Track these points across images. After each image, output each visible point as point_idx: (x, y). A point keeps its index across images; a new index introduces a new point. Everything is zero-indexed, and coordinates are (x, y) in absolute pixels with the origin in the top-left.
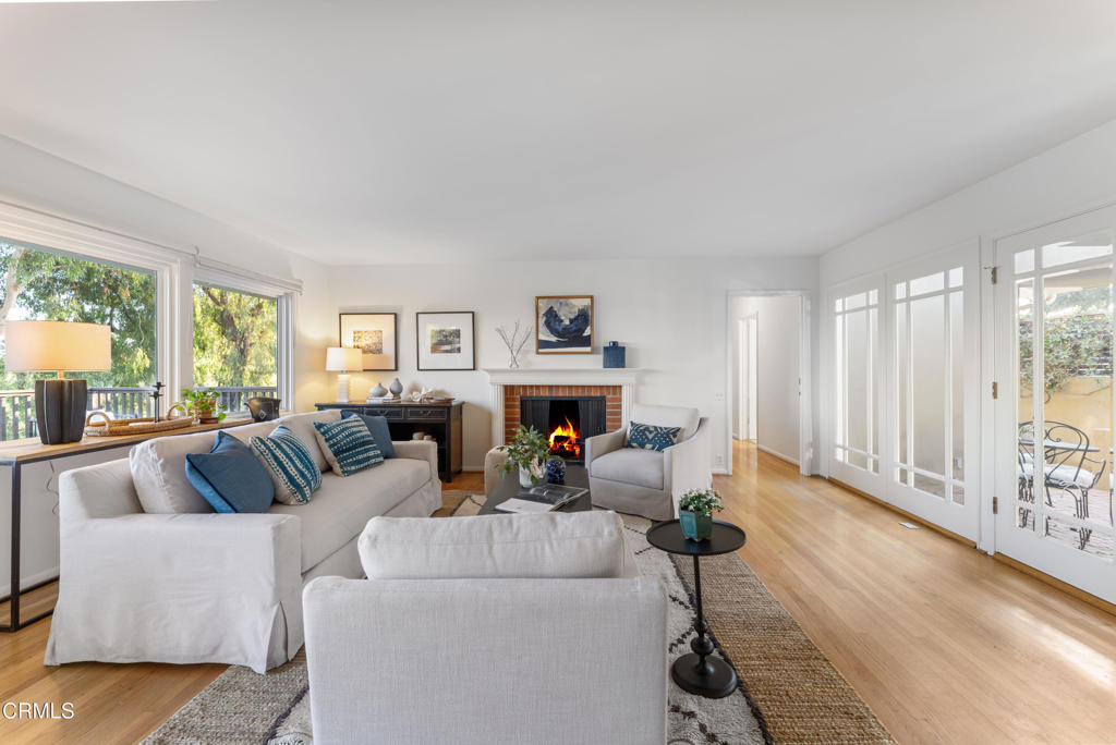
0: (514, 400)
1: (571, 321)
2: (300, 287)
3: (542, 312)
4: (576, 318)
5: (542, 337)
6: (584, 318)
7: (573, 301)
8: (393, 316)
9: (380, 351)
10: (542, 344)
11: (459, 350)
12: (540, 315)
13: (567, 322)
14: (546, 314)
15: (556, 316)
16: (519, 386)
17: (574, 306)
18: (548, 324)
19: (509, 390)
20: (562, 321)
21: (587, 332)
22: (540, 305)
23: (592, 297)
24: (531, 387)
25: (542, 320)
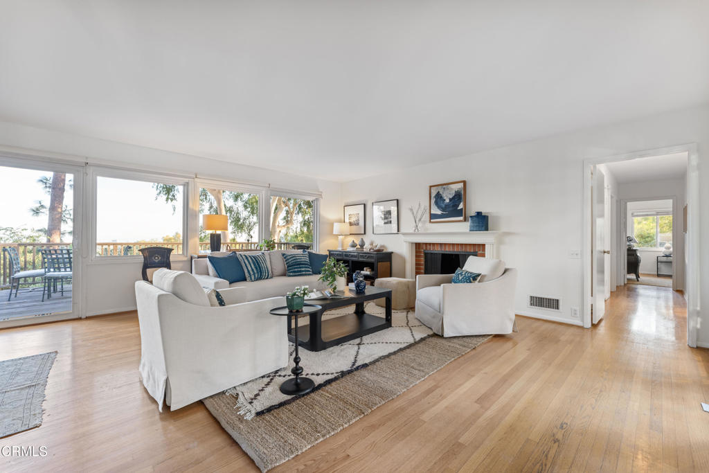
0: (420, 252)
1: (450, 200)
2: (321, 195)
3: (433, 195)
4: (454, 198)
5: (433, 212)
6: (459, 197)
7: (452, 186)
8: (363, 206)
9: (358, 224)
10: (432, 216)
11: (391, 222)
12: (432, 198)
13: (447, 201)
14: (435, 197)
15: (441, 197)
16: (423, 243)
17: (452, 189)
18: (436, 203)
19: (418, 246)
20: (445, 200)
21: (461, 206)
22: (432, 191)
23: (464, 182)
24: (430, 244)
25: (433, 201)
